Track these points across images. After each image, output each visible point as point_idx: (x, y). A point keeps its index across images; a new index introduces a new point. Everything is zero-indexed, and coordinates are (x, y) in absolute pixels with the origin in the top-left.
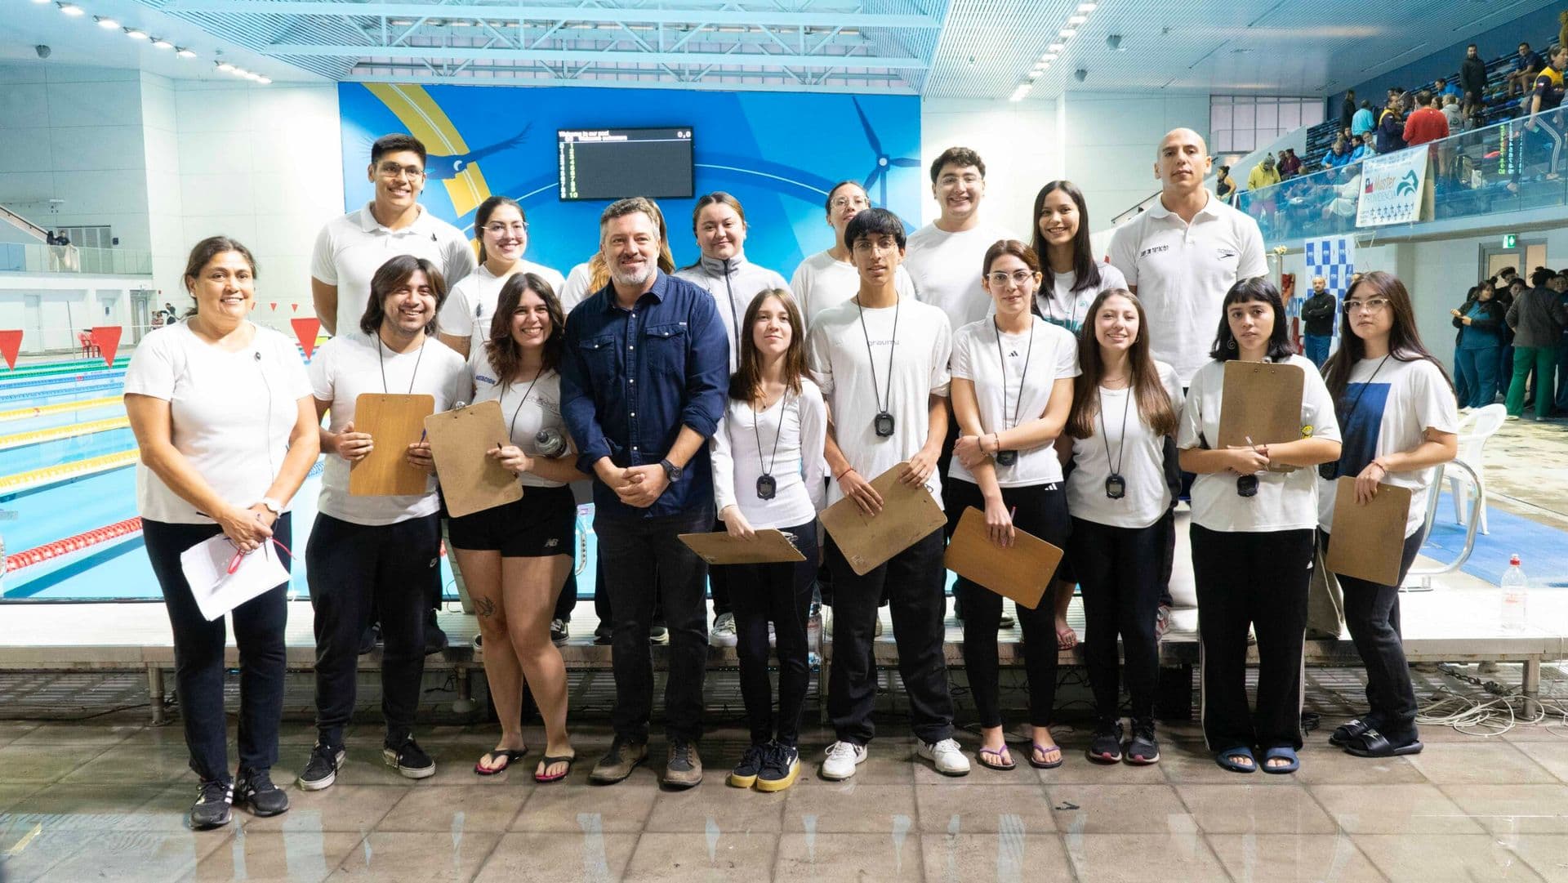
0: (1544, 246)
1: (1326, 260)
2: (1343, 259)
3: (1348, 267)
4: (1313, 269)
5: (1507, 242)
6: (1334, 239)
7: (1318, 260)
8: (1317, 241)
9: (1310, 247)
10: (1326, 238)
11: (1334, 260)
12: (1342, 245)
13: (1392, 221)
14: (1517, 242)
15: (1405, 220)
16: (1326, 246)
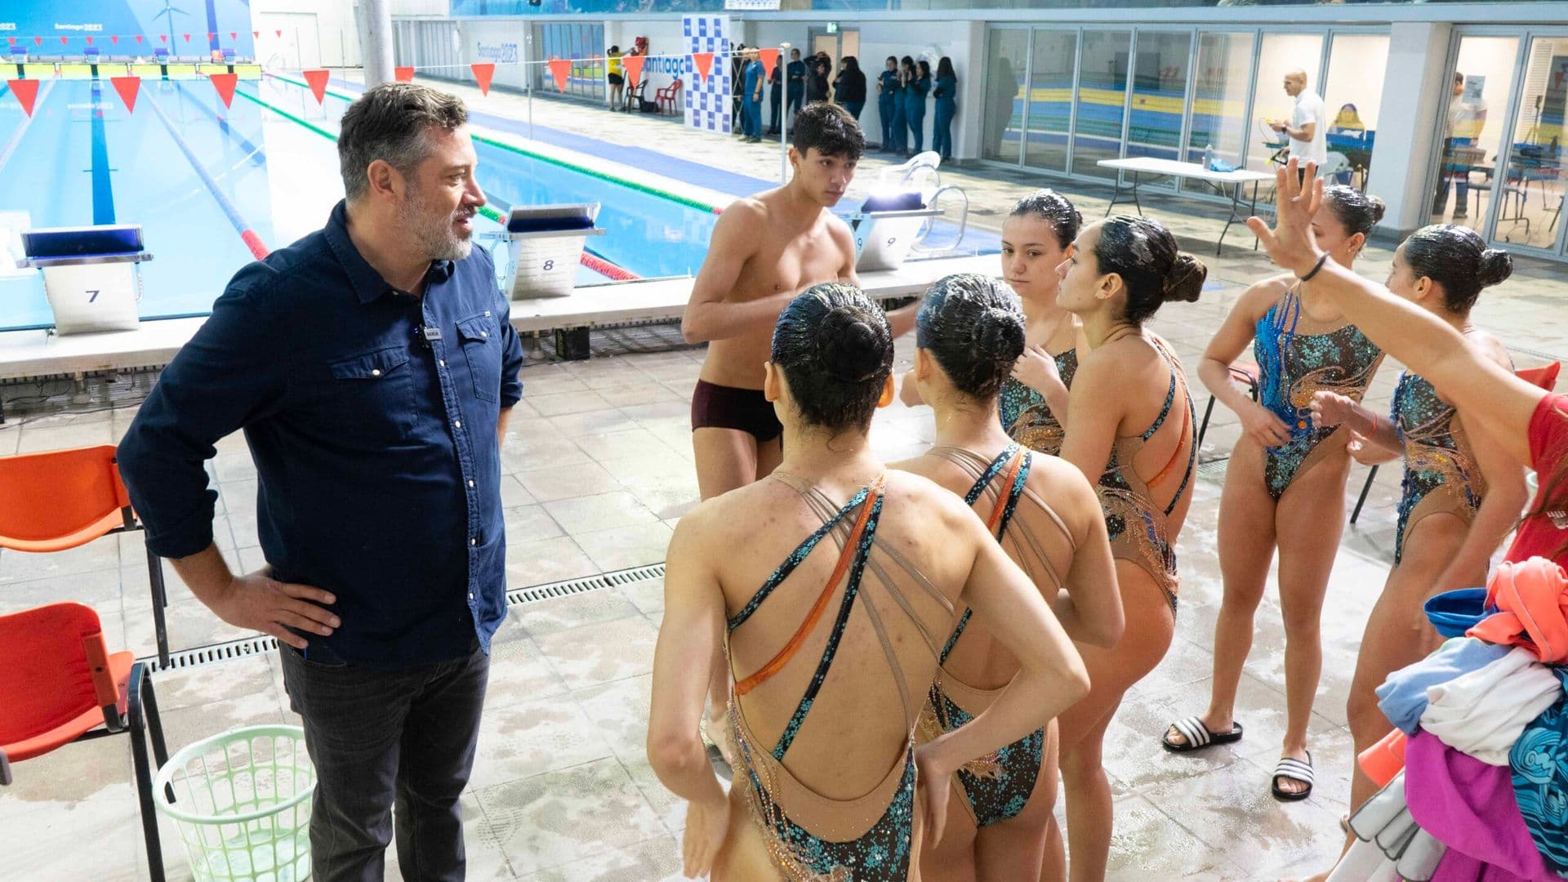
0: (856, 34)
1: (703, 33)
2: (718, 34)
3: (723, 40)
4: (689, 40)
5: (831, 28)
6: (710, 17)
7: (695, 33)
8: (694, 17)
9: (687, 22)
10: (703, 16)
11: (710, 33)
12: (717, 22)
13: (756, 7)
14: (839, 29)
15: (767, 8)
16: (702, 22)
